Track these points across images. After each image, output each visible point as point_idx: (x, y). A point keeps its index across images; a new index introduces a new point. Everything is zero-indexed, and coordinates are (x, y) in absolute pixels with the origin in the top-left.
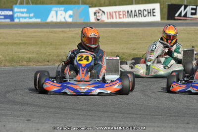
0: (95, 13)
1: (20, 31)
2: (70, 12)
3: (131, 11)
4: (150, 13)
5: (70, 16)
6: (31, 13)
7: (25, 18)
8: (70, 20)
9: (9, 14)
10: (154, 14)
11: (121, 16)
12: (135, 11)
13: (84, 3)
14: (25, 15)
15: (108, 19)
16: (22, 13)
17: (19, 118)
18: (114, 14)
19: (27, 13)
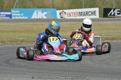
0: (60, 14)
1: (16, 24)
2: (45, 13)
3: (82, 12)
4: (93, 13)
5: (45, 15)
6: (22, 13)
7: (18, 16)
8: (45, 17)
9: (9, 14)
10: (95, 14)
11: (76, 15)
12: (84, 12)
13: (54, 7)
14: (18, 15)
15: (68, 17)
16: (17, 13)
17: (17, 75)
18: (71, 14)
19: (19, 13)
